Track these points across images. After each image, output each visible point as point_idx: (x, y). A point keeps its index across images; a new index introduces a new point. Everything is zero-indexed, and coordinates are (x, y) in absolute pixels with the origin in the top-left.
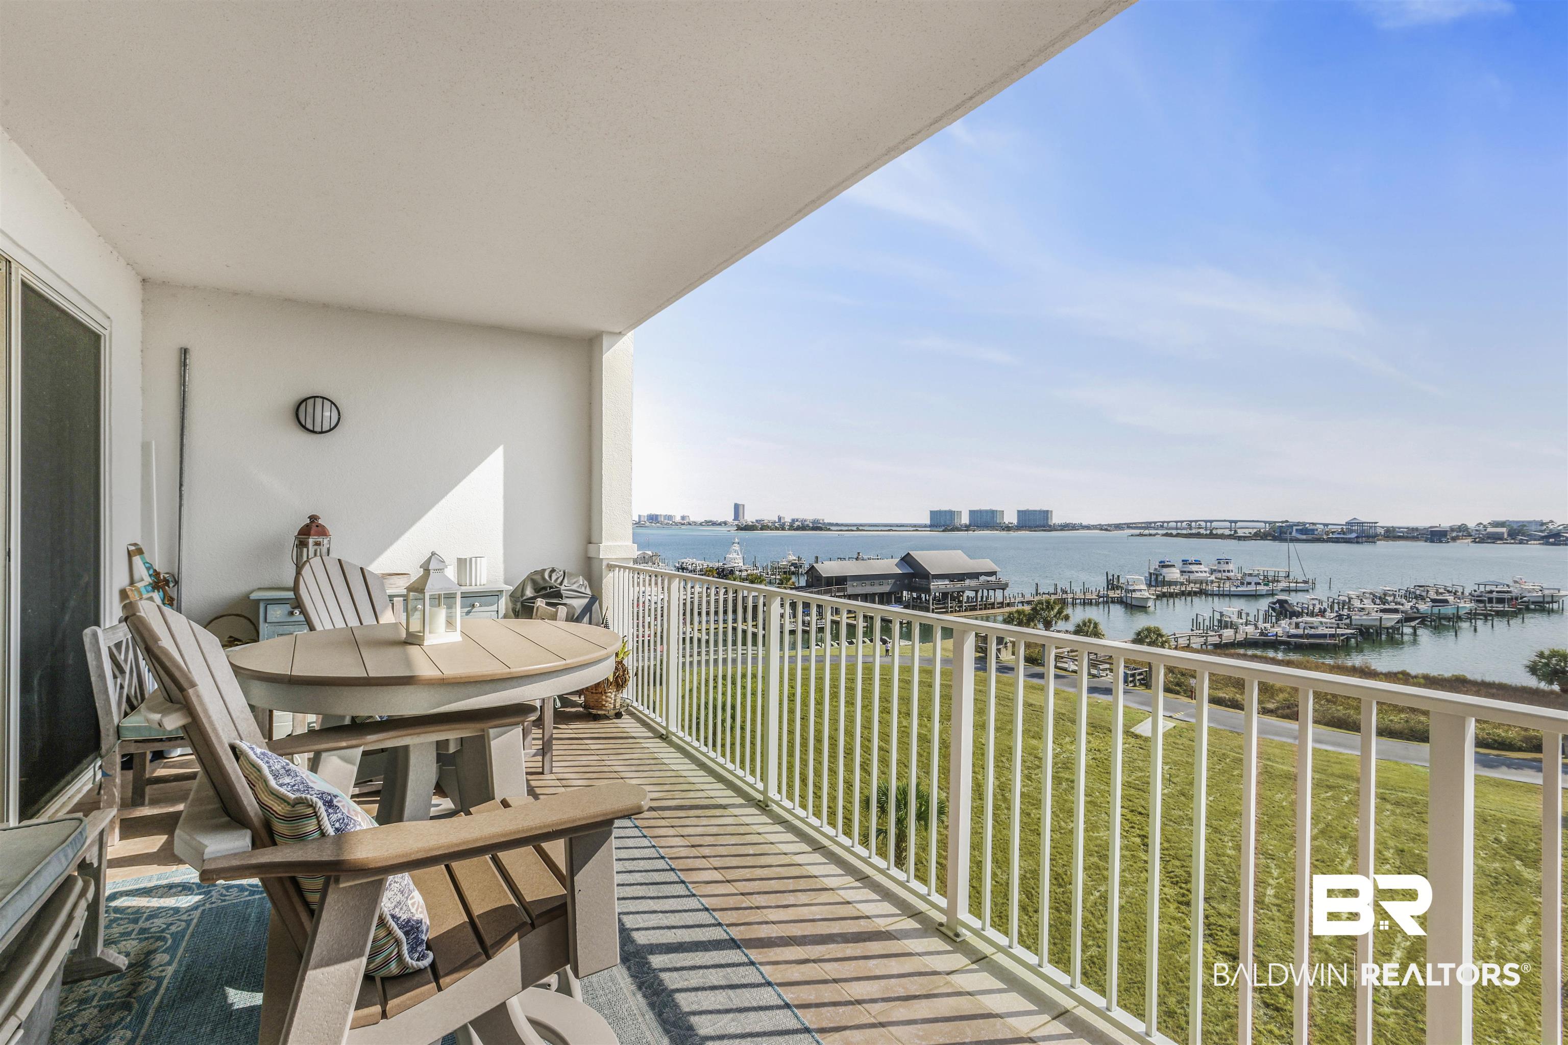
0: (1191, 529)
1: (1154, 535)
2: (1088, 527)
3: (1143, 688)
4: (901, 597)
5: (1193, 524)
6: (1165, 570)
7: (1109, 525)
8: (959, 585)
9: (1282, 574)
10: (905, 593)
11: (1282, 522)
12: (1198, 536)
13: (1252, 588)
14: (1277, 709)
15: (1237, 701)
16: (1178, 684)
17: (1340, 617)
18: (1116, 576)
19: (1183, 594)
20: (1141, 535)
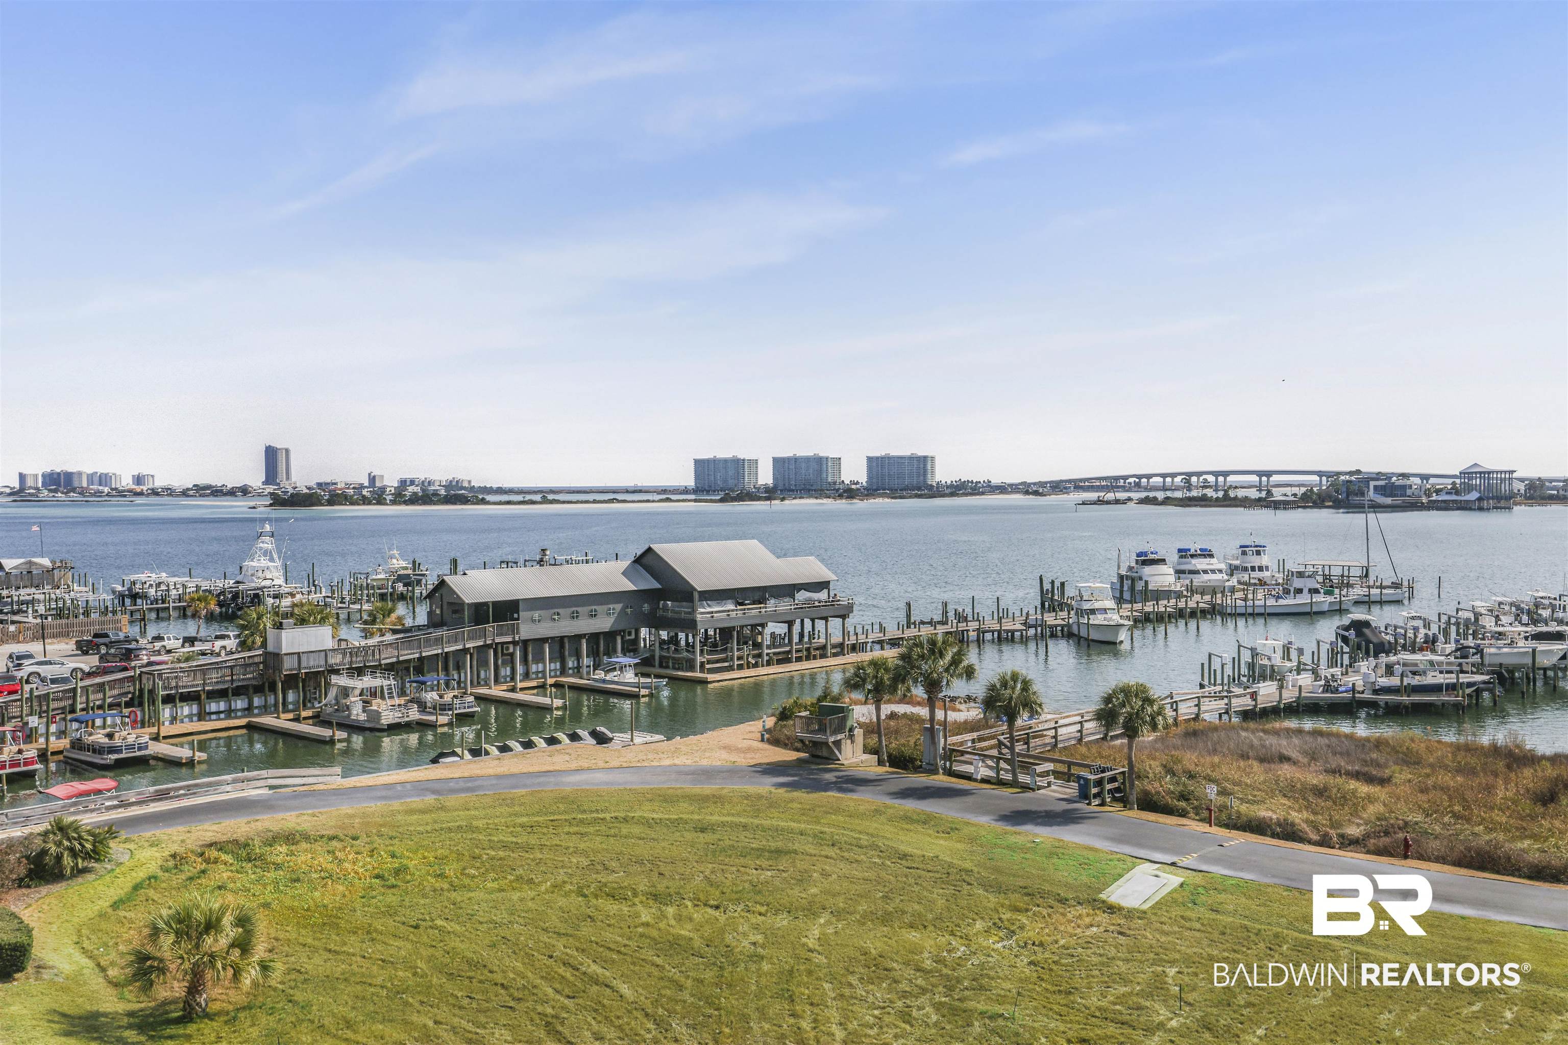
0: (1189, 489)
1: (1124, 502)
2: (1002, 489)
3: (1118, 806)
4: (636, 641)
5: (1194, 479)
6: (1147, 570)
7: (1042, 484)
8: (753, 612)
9: (1358, 572)
10: (644, 632)
11: (1351, 473)
12: (1203, 501)
13: (1304, 599)
14: (1367, 836)
15: (1293, 825)
16: (1183, 797)
17: (1462, 652)
18: (1057, 584)
19: (1181, 614)
20: (1100, 502)
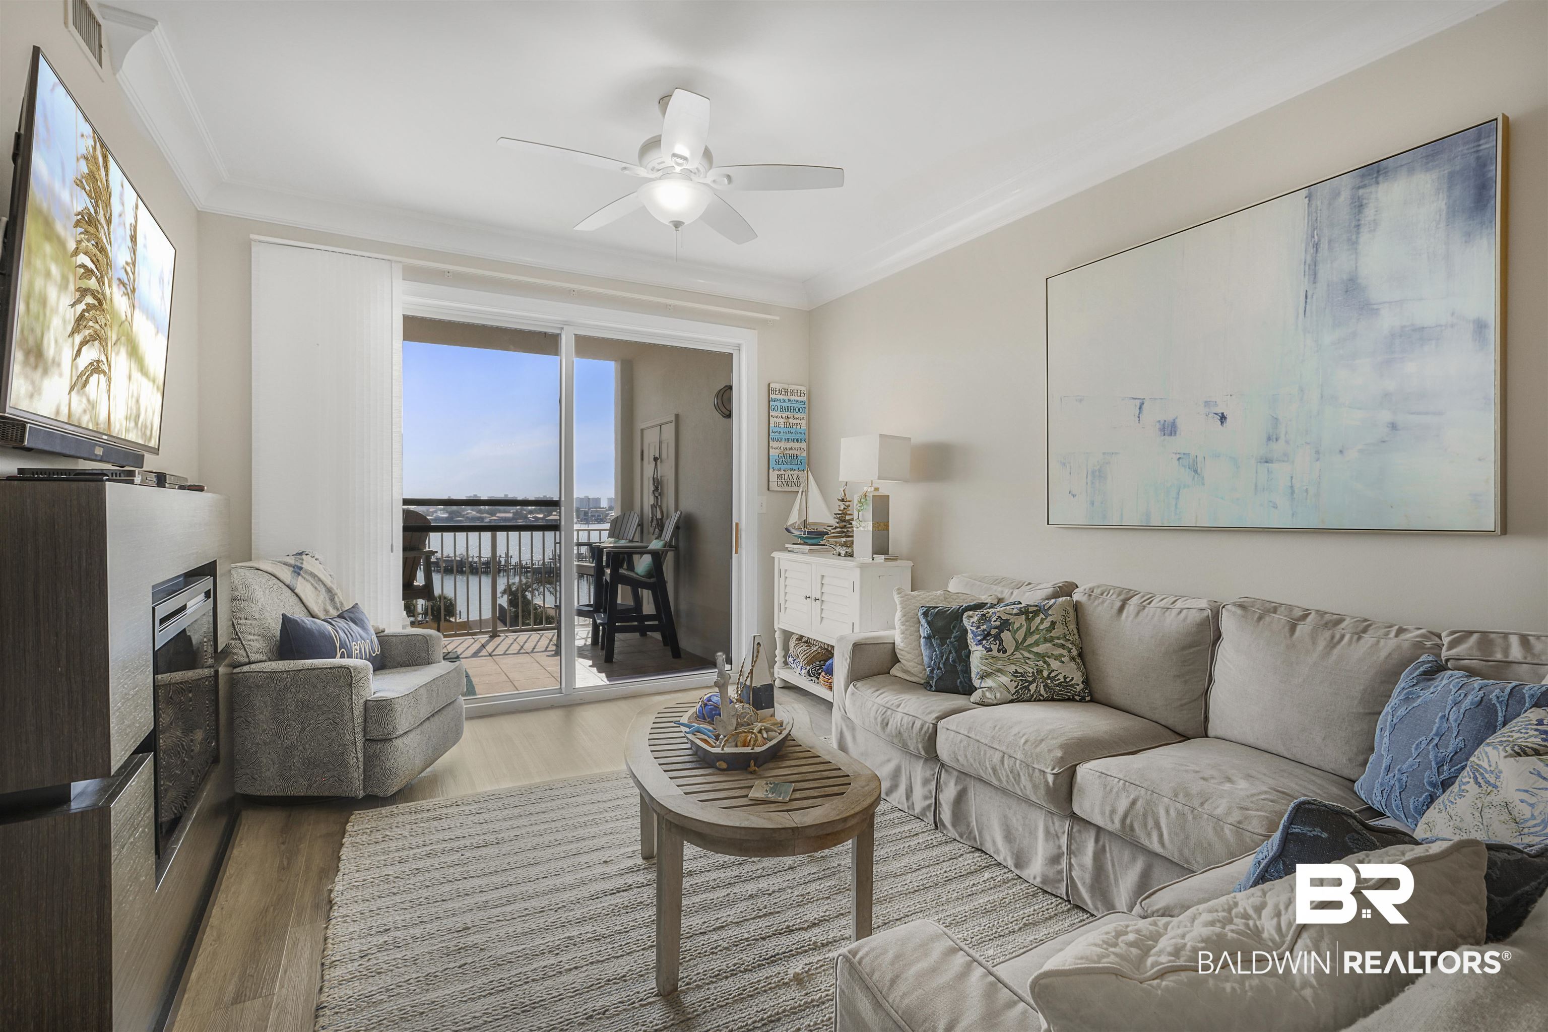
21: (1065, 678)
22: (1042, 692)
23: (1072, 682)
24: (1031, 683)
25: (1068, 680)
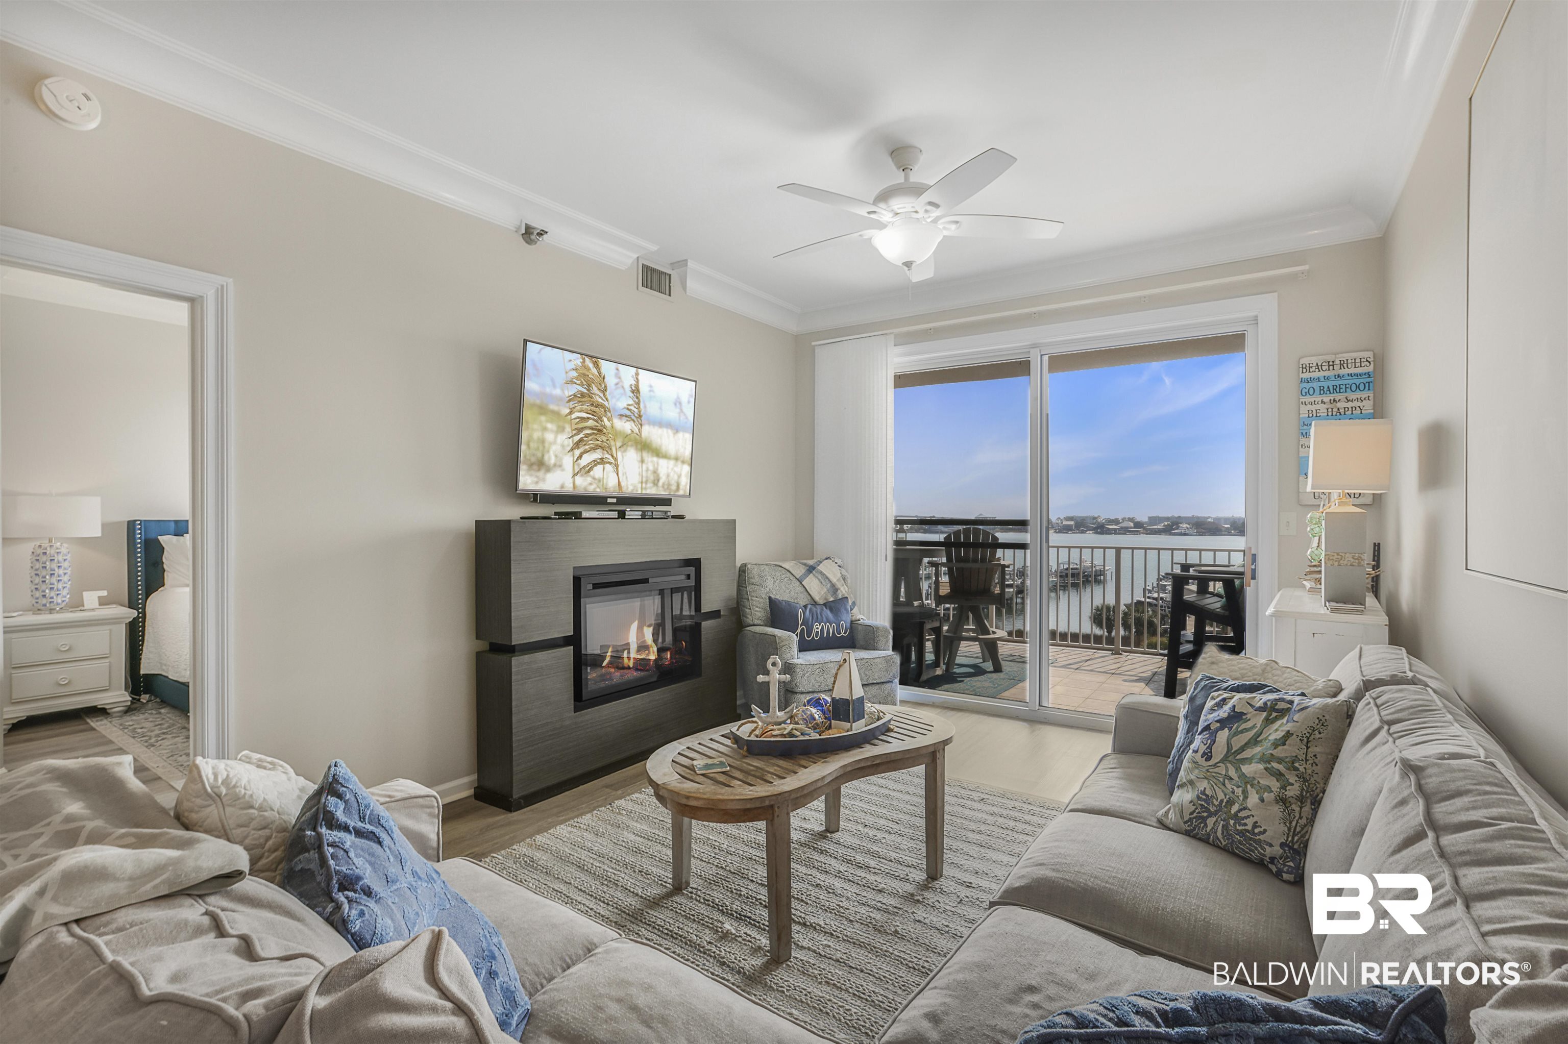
21: (1255, 825)
22: (1219, 834)
23: (1261, 837)
24: (1211, 814)
25: (1256, 831)
